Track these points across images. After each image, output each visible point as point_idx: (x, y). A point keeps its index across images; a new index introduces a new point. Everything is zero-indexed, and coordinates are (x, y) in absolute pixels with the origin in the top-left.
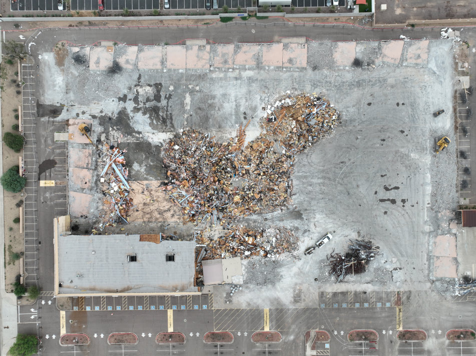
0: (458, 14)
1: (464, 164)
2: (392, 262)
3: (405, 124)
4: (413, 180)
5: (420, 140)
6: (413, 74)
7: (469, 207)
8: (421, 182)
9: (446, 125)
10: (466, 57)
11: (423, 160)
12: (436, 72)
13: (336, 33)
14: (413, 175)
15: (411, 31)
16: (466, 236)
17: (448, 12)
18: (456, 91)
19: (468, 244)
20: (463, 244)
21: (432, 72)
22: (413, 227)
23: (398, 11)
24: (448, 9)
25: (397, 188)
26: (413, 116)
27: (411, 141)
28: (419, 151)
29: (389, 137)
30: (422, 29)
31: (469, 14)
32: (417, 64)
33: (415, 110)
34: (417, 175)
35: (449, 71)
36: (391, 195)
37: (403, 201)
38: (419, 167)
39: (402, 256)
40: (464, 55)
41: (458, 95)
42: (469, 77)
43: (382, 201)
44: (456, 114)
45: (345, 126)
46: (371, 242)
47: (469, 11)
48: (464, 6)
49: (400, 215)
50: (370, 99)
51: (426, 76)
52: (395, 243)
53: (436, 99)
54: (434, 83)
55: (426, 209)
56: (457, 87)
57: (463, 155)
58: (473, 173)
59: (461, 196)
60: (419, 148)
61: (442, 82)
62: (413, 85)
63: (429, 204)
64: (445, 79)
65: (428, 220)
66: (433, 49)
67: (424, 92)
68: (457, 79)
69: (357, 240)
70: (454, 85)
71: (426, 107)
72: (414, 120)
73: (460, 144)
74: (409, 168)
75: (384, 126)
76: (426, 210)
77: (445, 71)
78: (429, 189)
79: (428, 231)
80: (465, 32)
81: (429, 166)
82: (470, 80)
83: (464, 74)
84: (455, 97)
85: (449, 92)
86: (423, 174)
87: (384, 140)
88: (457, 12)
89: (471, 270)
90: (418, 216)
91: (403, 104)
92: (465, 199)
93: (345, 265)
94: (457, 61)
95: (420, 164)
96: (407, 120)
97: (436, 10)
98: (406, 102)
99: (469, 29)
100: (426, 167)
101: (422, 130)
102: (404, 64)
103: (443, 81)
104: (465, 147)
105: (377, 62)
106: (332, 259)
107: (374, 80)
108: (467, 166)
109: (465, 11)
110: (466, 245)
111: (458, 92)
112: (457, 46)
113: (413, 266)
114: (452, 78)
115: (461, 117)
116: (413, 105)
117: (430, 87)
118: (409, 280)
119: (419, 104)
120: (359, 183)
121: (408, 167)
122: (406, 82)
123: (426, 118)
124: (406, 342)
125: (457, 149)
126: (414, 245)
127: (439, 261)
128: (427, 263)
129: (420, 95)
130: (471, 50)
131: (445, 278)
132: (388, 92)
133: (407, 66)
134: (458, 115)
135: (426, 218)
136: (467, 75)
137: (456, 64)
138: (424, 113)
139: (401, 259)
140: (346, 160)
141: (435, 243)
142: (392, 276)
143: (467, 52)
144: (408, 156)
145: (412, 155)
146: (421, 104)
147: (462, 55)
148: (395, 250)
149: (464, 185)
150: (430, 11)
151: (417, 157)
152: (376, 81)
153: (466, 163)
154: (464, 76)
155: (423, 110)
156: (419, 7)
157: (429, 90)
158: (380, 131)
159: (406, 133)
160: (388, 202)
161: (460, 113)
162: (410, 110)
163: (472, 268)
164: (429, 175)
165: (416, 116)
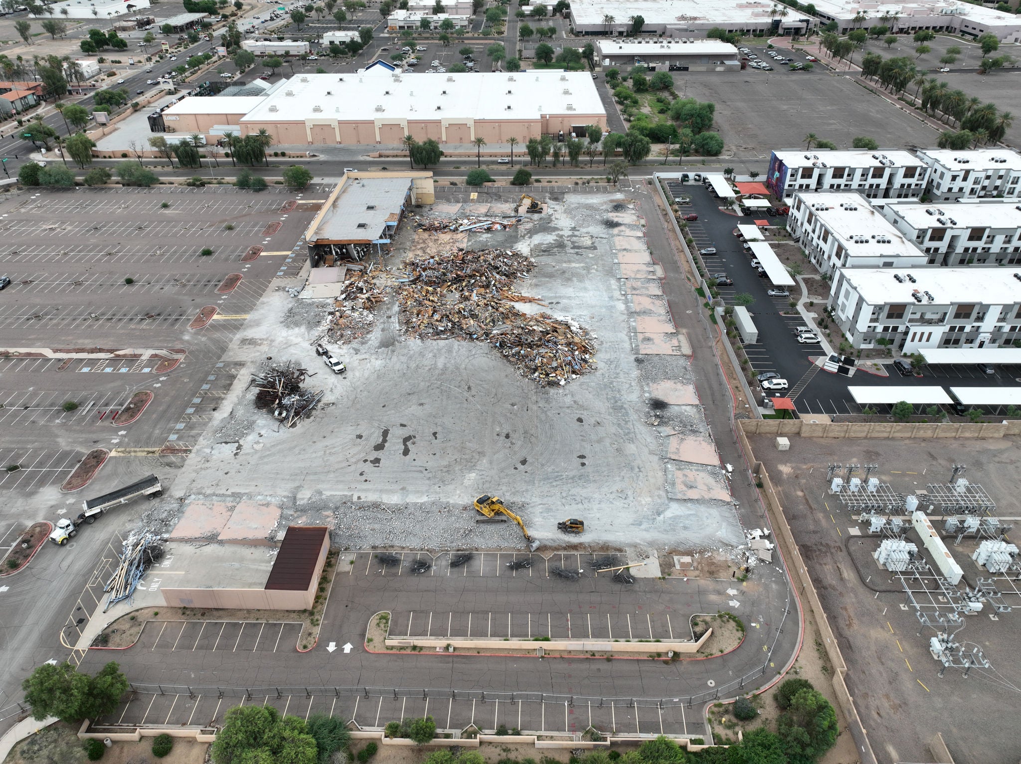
0: (817, 567)
1: (439, 562)
2: (258, 443)
3: (540, 466)
4: (416, 475)
5: (504, 488)
6: (652, 480)
7: (329, 569)
8: (410, 488)
9: (537, 530)
10: (711, 573)
11: (458, 492)
12: (662, 516)
13: (711, 388)
14: (430, 475)
15: (746, 483)
16: (260, 568)
17: (815, 547)
18: (620, 550)
19: (237, 569)
20: (242, 560)
21: (661, 509)
22: (316, 473)
23: (785, 469)
24: (824, 549)
25: (406, 452)
26: (556, 479)
27: (502, 475)
28: (480, 487)
29: (512, 443)
30: (756, 501)
31: (825, 588)
32: (673, 484)
33: (570, 481)
34: (428, 482)
35: (669, 539)
36: (394, 444)
37: (377, 461)
38: (445, 485)
39: (261, 458)
40: (713, 568)
41: (611, 553)
42: (660, 575)
43: (385, 433)
44: (565, 549)
45: (536, 392)
46: (308, 417)
47: (834, 588)
48: (842, 579)
49: (349, 456)
50: (589, 420)
51: (649, 499)
52: (294, 447)
53: (598, 515)
54: (636, 512)
55: (349, 494)
56: (629, 552)
57: (462, 560)
58: (414, 580)
59: (361, 556)
60: (487, 485)
61: (640, 524)
62: (626, 479)
63: (359, 498)
64: (646, 530)
65: (324, 497)
66: (714, 512)
67: (613, 496)
68: (650, 553)
69: (319, 401)
70: (635, 546)
71: (578, 498)
72: (549, 479)
73: (491, 556)
74: (445, 470)
75: (537, 437)
76: (346, 493)
77: (665, 530)
78: (393, 499)
79: (299, 496)
80: (774, 576)
81: (444, 500)
82: (653, 579)
83: (667, 566)
84: (605, 547)
85: (617, 536)
86: (427, 491)
87: (507, 436)
88: (821, 564)
89: (172, 568)
90: (337, 481)
91: (583, 464)
92: (352, 563)
93: (280, 381)
94: (697, 556)
95: (450, 487)
96: (550, 470)
97: (812, 527)
98: (588, 469)
99: (785, 584)
100: (441, 495)
101: (527, 491)
102: (669, 466)
103: (643, 527)
104: (480, 565)
105: (666, 430)
106: (297, 374)
107: (630, 425)
108: (434, 568)
109: (830, 579)
110: (237, 565)
111: (619, 554)
112: (733, 557)
113: (232, 473)
114: (651, 544)
115: (558, 558)
116: (582, 478)
117: (626, 506)
118: (208, 465)
119: (584, 487)
120: (426, 406)
121: (448, 469)
122: (632, 469)
123: (554, 498)
124: (79, 461)
125: (477, 549)
126: (277, 473)
127: (224, 510)
128: (229, 493)
129: (605, 489)
130: (731, 585)
131: (179, 519)
132: (608, 444)
133: (665, 471)
134: (562, 553)
135: (327, 493)
136: (663, 572)
137: (689, 553)
138: (564, 495)
139: (257, 456)
140: (473, 392)
141: (268, 505)
142: (226, 443)
143: (724, 576)
144: (472, 468)
145: (474, 475)
146: (585, 490)
147: (713, 564)
148: (278, 447)
149: (387, 560)
150: (805, 517)
151: (467, 482)
152: (628, 429)
153: (440, 567)
154: (661, 566)
155: (570, 493)
156: (806, 499)
157: (619, 503)
158: (526, 432)
159: (521, 467)
160: (381, 440)
161: (567, 557)
162: (571, 474)
163: (176, 570)
164: (424, 499)
165: (558, 483)
